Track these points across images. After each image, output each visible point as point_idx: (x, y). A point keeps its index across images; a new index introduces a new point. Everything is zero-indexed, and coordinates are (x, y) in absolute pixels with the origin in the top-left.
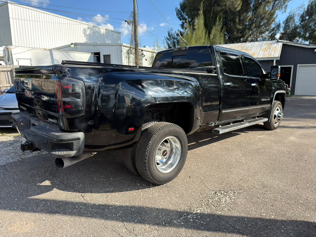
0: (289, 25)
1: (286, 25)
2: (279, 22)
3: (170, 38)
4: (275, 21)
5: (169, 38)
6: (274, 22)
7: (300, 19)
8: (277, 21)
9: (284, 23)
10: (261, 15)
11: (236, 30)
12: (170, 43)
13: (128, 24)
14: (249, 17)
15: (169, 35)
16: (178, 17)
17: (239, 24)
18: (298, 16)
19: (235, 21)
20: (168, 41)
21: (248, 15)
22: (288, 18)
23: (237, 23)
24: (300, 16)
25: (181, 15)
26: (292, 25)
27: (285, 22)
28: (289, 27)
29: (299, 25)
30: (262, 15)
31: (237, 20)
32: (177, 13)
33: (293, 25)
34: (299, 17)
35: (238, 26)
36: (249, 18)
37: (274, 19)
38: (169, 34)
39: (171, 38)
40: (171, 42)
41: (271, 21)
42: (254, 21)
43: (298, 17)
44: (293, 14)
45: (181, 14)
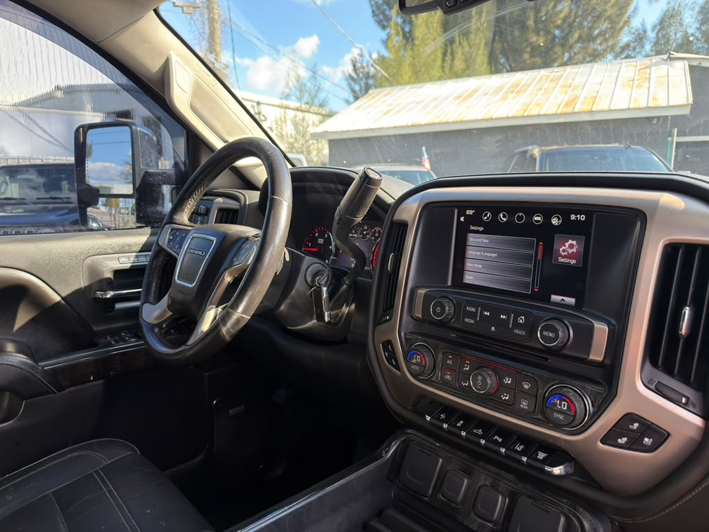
0: (667, 34)
1: (660, 35)
2: (643, 25)
3: (358, 75)
4: (629, 26)
5: (354, 75)
6: (626, 28)
7: (699, 18)
8: (636, 23)
9: (653, 30)
10: (595, 9)
11: (529, 49)
12: (357, 88)
13: (183, 12)
14: (561, 11)
15: (355, 69)
16: (376, 21)
17: (537, 32)
18: (693, 9)
19: (524, 23)
20: (353, 84)
21: (559, 7)
22: (664, 14)
23: (530, 30)
24: (697, 9)
25: (384, 16)
26: (676, 34)
27: (658, 27)
28: (669, 40)
29: (697, 35)
30: (597, 7)
31: (531, 22)
32: (373, 12)
33: (679, 35)
34: (695, 12)
35: (532, 38)
36: (562, 15)
37: (629, 18)
38: (354, 66)
39: (361, 75)
40: (361, 87)
41: (621, 24)
42: (576, 24)
43: (691, 12)
44: (677, 5)
45: (383, 13)
